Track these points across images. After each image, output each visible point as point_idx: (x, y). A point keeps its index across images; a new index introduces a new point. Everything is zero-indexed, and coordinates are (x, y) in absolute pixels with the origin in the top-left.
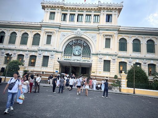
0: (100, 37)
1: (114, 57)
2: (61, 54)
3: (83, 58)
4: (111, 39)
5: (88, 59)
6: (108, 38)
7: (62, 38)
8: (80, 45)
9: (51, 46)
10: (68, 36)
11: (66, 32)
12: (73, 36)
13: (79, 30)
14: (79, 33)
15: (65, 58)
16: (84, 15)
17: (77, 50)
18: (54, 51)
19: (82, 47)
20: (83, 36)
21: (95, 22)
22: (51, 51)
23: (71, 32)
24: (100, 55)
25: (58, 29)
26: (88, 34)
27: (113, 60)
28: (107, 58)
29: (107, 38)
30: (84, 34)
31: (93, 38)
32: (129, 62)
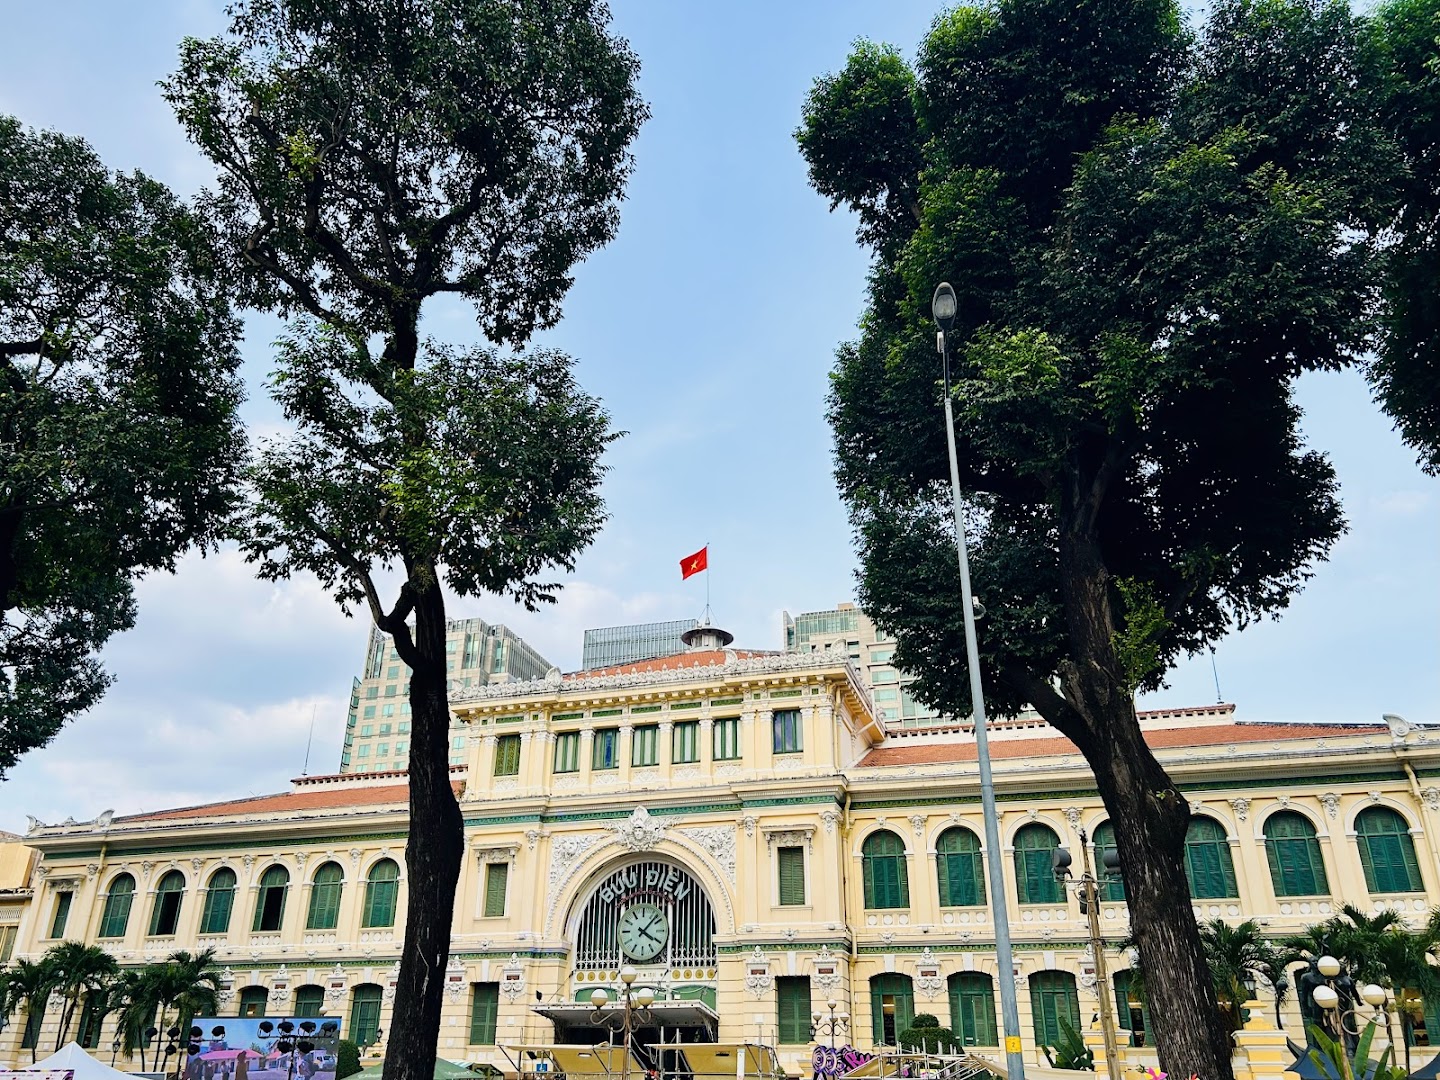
0: (750, 844)
1: (825, 958)
2: (556, 961)
3: (677, 975)
4: (806, 851)
5: (705, 977)
6: (790, 844)
7: (561, 870)
8: (655, 894)
9: (505, 923)
10: (588, 854)
11: (580, 837)
12: (617, 851)
13: (641, 815)
14: (639, 834)
15: (586, 980)
16: (665, 731)
17: (641, 927)
18: (520, 954)
19: (670, 908)
20: (663, 848)
21: (724, 758)
22: (507, 954)
23: (603, 833)
24: (752, 947)
25: (535, 827)
26: (691, 831)
27: (820, 971)
28: (792, 964)
29: (783, 845)
30: (672, 834)
31: (717, 853)
32: (924, 974)
